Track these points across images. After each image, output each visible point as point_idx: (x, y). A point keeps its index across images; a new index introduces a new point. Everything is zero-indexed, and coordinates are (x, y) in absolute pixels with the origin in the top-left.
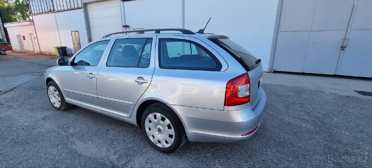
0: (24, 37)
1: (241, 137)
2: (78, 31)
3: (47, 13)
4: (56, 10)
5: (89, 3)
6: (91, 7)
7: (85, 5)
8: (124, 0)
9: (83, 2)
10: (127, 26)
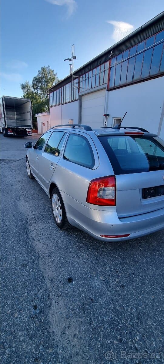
0: (44, 124)
1: (100, 236)
2: (73, 120)
3: (58, 105)
4: (63, 103)
5: (84, 95)
6: (85, 99)
7: (81, 97)
8: (109, 90)
9: (79, 95)
10: (108, 115)
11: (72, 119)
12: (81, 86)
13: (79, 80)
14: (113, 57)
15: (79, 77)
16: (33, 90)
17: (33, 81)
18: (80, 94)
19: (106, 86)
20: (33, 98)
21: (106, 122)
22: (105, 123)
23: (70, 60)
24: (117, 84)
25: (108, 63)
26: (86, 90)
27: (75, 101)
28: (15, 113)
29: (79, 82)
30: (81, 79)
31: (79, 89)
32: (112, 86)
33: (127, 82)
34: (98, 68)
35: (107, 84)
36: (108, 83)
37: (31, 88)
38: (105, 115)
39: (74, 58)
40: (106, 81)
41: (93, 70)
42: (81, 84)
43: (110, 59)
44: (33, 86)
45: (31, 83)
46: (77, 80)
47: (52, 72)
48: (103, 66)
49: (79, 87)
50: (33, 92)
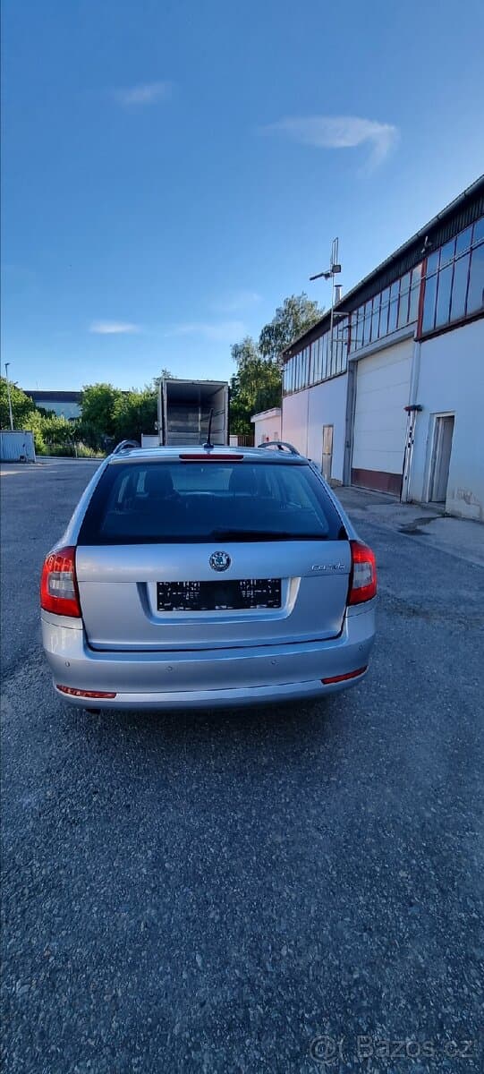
0: (268, 438)
2: (333, 426)
3: (301, 390)
4: (311, 383)
5: (361, 359)
6: (364, 367)
7: (353, 365)
8: (422, 339)
9: (349, 359)
10: (417, 408)
11: (331, 423)
12: (353, 338)
13: (350, 321)
14: (429, 251)
15: (351, 313)
16: (260, 356)
17: (263, 335)
18: (353, 356)
19: (414, 328)
20: (258, 375)
21: (411, 428)
22: (409, 431)
23: (327, 276)
24: (442, 321)
25: (419, 269)
26: (365, 344)
27: (341, 375)
28: (200, 415)
29: (350, 327)
30: (354, 318)
31: (349, 344)
32: (428, 326)
33: (469, 312)
34: (395, 286)
35: (416, 323)
36: (418, 321)
37: (256, 354)
38: (408, 409)
39: (337, 269)
40: (414, 316)
41: (383, 293)
42: (354, 331)
43: (423, 259)
44: (261, 348)
45: (256, 340)
46: (345, 323)
47: (312, 306)
48: (406, 278)
49: (350, 340)
50: (259, 361)
